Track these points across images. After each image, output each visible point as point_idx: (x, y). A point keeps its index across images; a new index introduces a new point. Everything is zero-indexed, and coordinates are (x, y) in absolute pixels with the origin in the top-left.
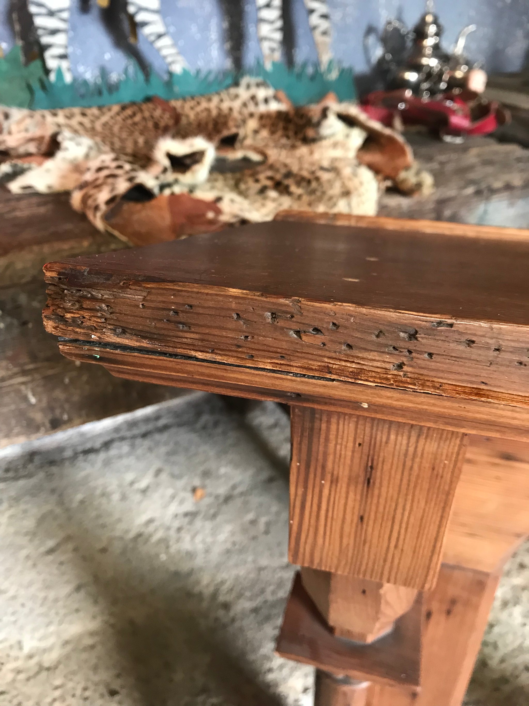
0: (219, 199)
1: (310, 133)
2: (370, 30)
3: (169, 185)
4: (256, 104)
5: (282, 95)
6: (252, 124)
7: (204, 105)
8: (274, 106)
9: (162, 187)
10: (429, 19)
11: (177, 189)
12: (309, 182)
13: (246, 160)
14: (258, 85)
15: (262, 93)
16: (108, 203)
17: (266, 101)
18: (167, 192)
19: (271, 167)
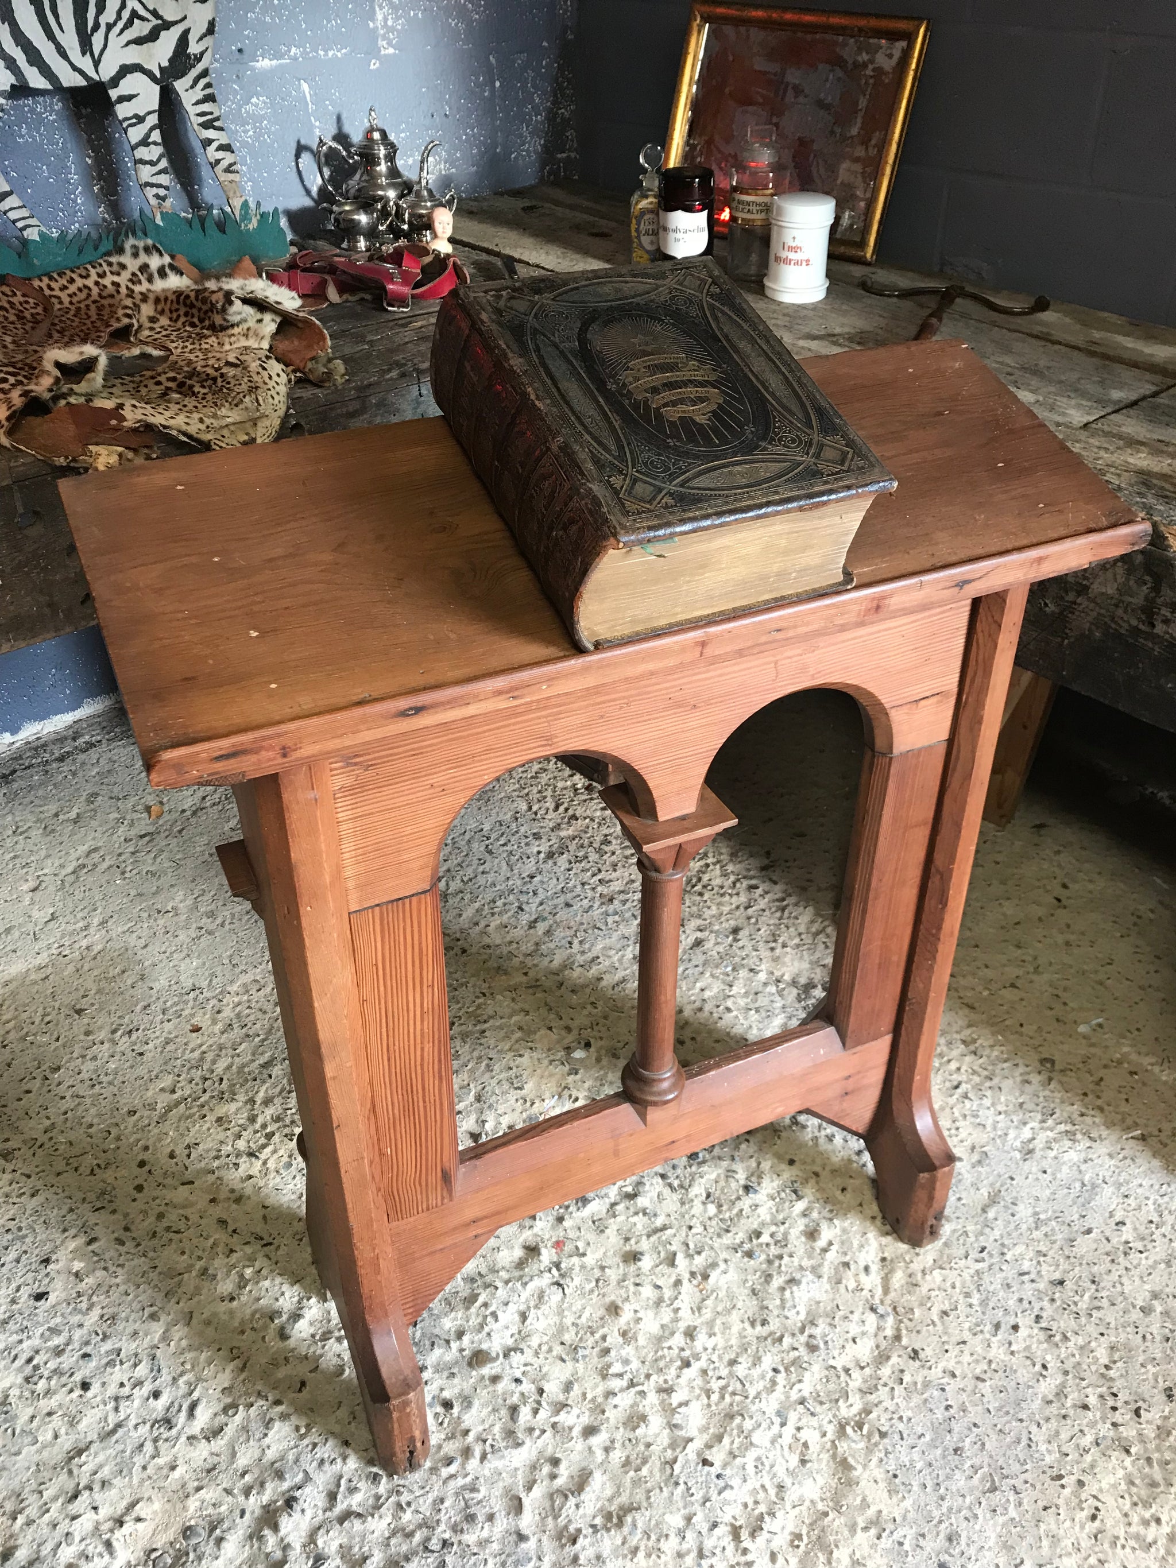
0: (121, 406)
1: (218, 320)
2: (300, 149)
3: (64, 396)
4: (150, 280)
5: (182, 263)
6: (147, 310)
7: (80, 282)
8: (174, 282)
9: (55, 399)
10: (376, 136)
11: (72, 400)
12: (215, 379)
13: (144, 356)
14: (147, 250)
15: (155, 262)
16: (8, 419)
17: (162, 273)
18: (63, 402)
19: (174, 366)
